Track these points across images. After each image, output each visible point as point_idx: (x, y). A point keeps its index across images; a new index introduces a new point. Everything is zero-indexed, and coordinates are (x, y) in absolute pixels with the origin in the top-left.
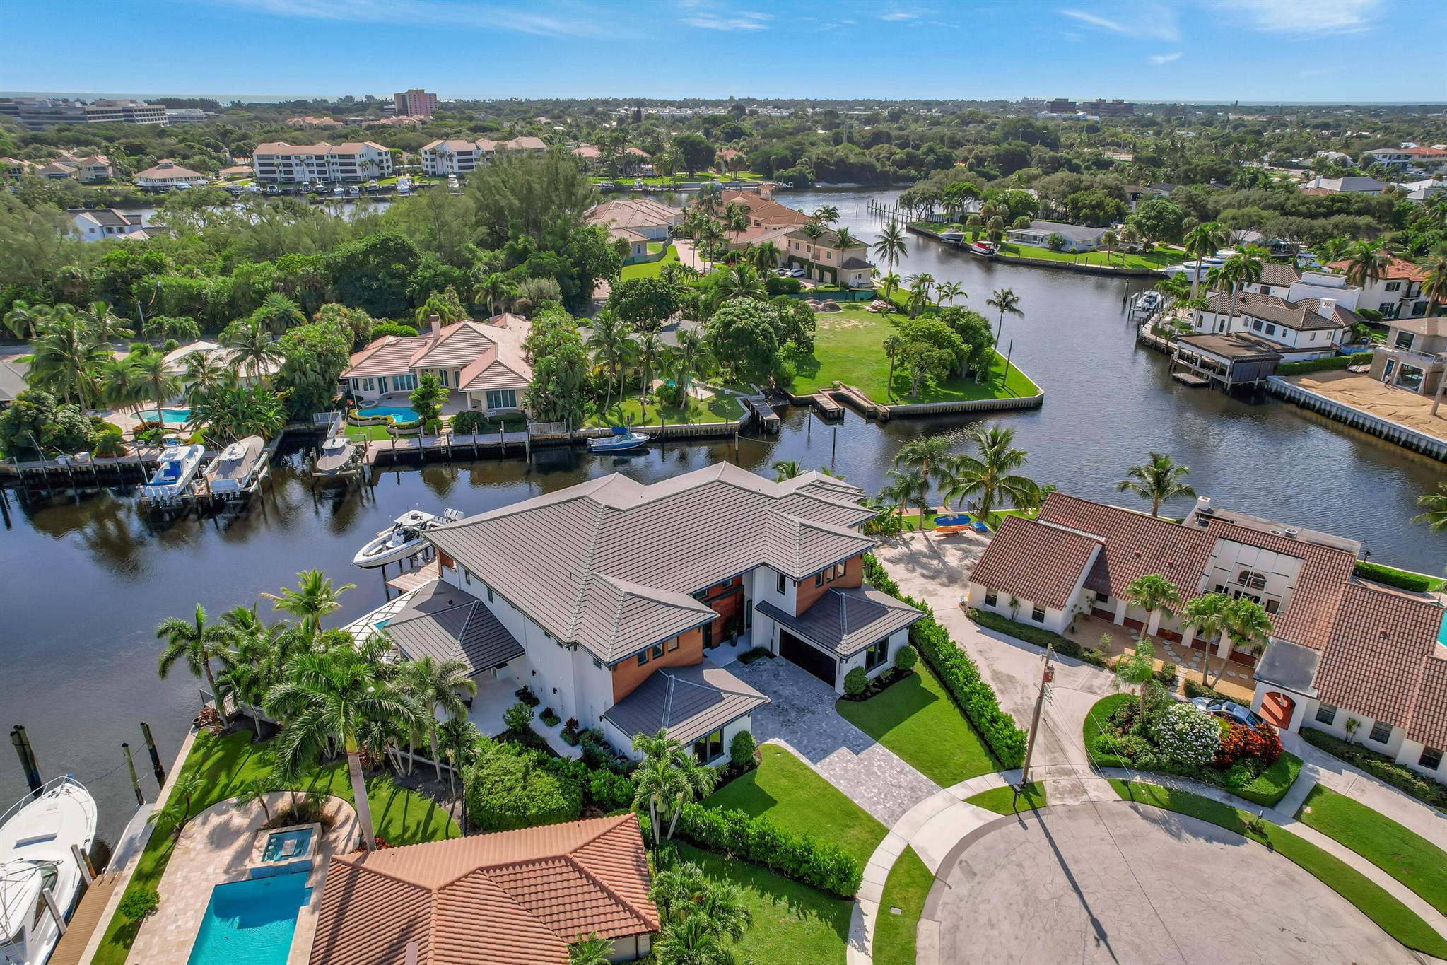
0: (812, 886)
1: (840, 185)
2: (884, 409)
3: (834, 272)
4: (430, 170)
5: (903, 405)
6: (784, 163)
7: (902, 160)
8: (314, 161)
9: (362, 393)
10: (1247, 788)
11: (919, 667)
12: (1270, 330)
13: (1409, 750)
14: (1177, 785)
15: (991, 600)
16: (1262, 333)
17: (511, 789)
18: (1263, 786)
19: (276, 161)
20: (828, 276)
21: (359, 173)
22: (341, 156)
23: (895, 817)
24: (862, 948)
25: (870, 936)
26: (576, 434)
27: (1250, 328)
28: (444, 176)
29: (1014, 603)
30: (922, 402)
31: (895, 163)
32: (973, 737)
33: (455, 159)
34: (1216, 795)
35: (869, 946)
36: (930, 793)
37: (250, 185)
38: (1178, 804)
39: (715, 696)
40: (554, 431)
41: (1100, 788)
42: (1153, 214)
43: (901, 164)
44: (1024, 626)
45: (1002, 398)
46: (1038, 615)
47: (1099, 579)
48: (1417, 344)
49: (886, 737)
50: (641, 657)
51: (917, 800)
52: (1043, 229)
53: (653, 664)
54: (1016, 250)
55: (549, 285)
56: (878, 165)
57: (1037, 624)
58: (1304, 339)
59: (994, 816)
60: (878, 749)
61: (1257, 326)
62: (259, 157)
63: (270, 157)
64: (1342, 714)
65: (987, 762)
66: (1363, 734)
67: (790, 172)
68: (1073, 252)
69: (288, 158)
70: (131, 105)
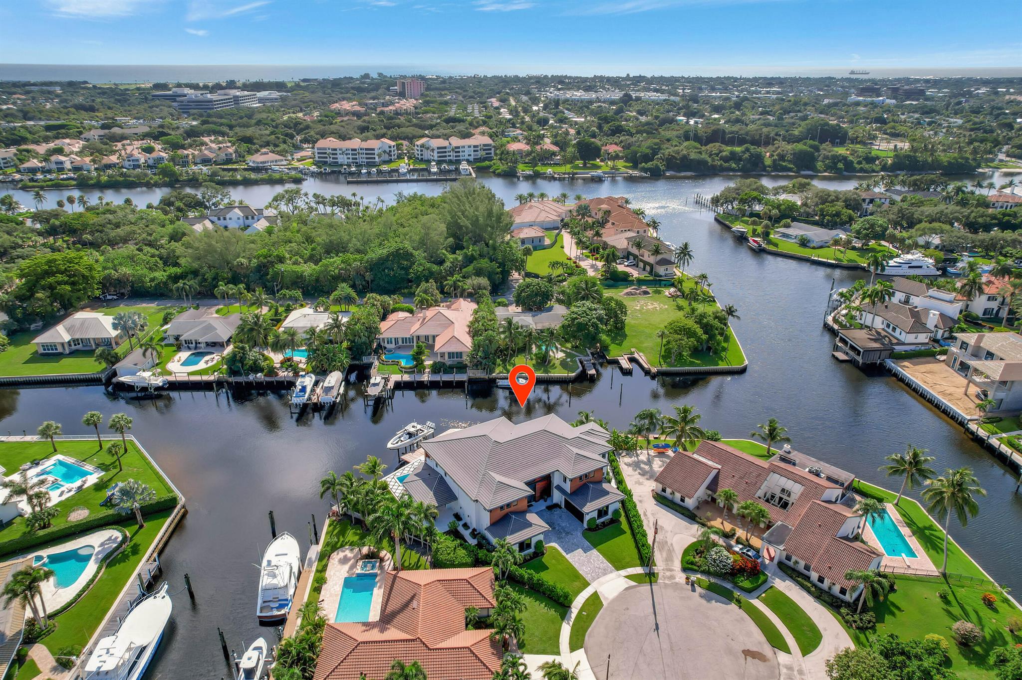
0: (555, 601)
1: (683, 174)
2: (654, 370)
3: (652, 266)
4: (420, 157)
5: (665, 368)
6: (647, 158)
7: (726, 156)
8: (350, 152)
9: (386, 345)
10: (741, 584)
11: (623, 519)
12: (894, 329)
13: (814, 576)
14: (713, 580)
15: (664, 490)
16: (890, 331)
17: (449, 554)
18: (747, 584)
19: (328, 151)
20: (648, 268)
21: (377, 160)
22: (366, 149)
23: (594, 579)
24: (569, 624)
25: (572, 620)
26: (491, 377)
27: (884, 326)
28: (428, 161)
29: (673, 493)
30: (676, 366)
31: (722, 158)
32: (636, 551)
33: (435, 152)
34: (729, 586)
35: (571, 623)
36: (611, 572)
37: (314, 168)
38: (711, 588)
39: (529, 525)
40: (480, 374)
41: (681, 577)
42: (867, 226)
43: (726, 160)
44: (675, 504)
45: (722, 366)
46: (683, 500)
47: (713, 485)
48: (970, 349)
49: (599, 547)
50: (502, 508)
51: (605, 574)
52: (798, 230)
53: (506, 510)
54: (776, 245)
55: (484, 281)
56: (709, 160)
57: (681, 503)
58: (910, 338)
59: (634, 584)
60: (595, 552)
61: (888, 326)
62: (318, 149)
63: (325, 149)
64: (794, 558)
65: (638, 562)
66: (801, 566)
67: (649, 165)
68: (814, 248)
69: (335, 150)
70: (238, 93)
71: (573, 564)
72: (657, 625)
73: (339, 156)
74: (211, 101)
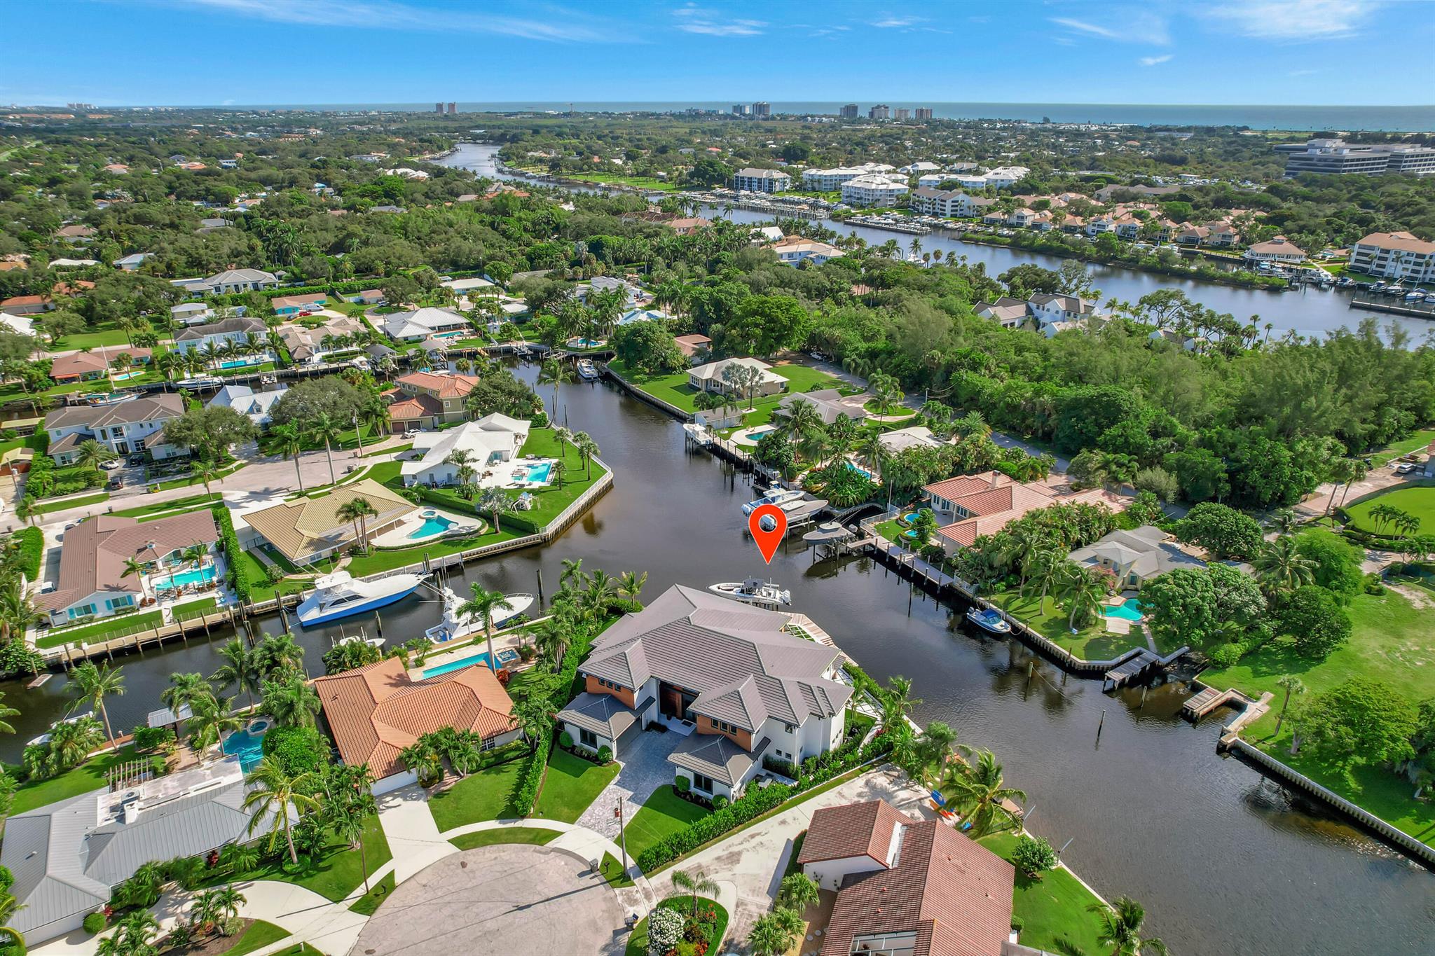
2: (1230, 739)
5: (1258, 749)
19: (1377, 253)
25: (504, 826)
26: (975, 598)
36: (608, 836)
37: (1327, 276)
40: (966, 588)
47: (855, 879)
49: (648, 808)
50: (602, 681)
51: (600, 832)
59: (598, 864)
62: (1361, 246)
63: (1372, 248)
69: (1388, 252)
70: (1408, 149)
71: (601, 795)
72: (529, 906)
73: (1389, 263)
74: (1342, 161)
